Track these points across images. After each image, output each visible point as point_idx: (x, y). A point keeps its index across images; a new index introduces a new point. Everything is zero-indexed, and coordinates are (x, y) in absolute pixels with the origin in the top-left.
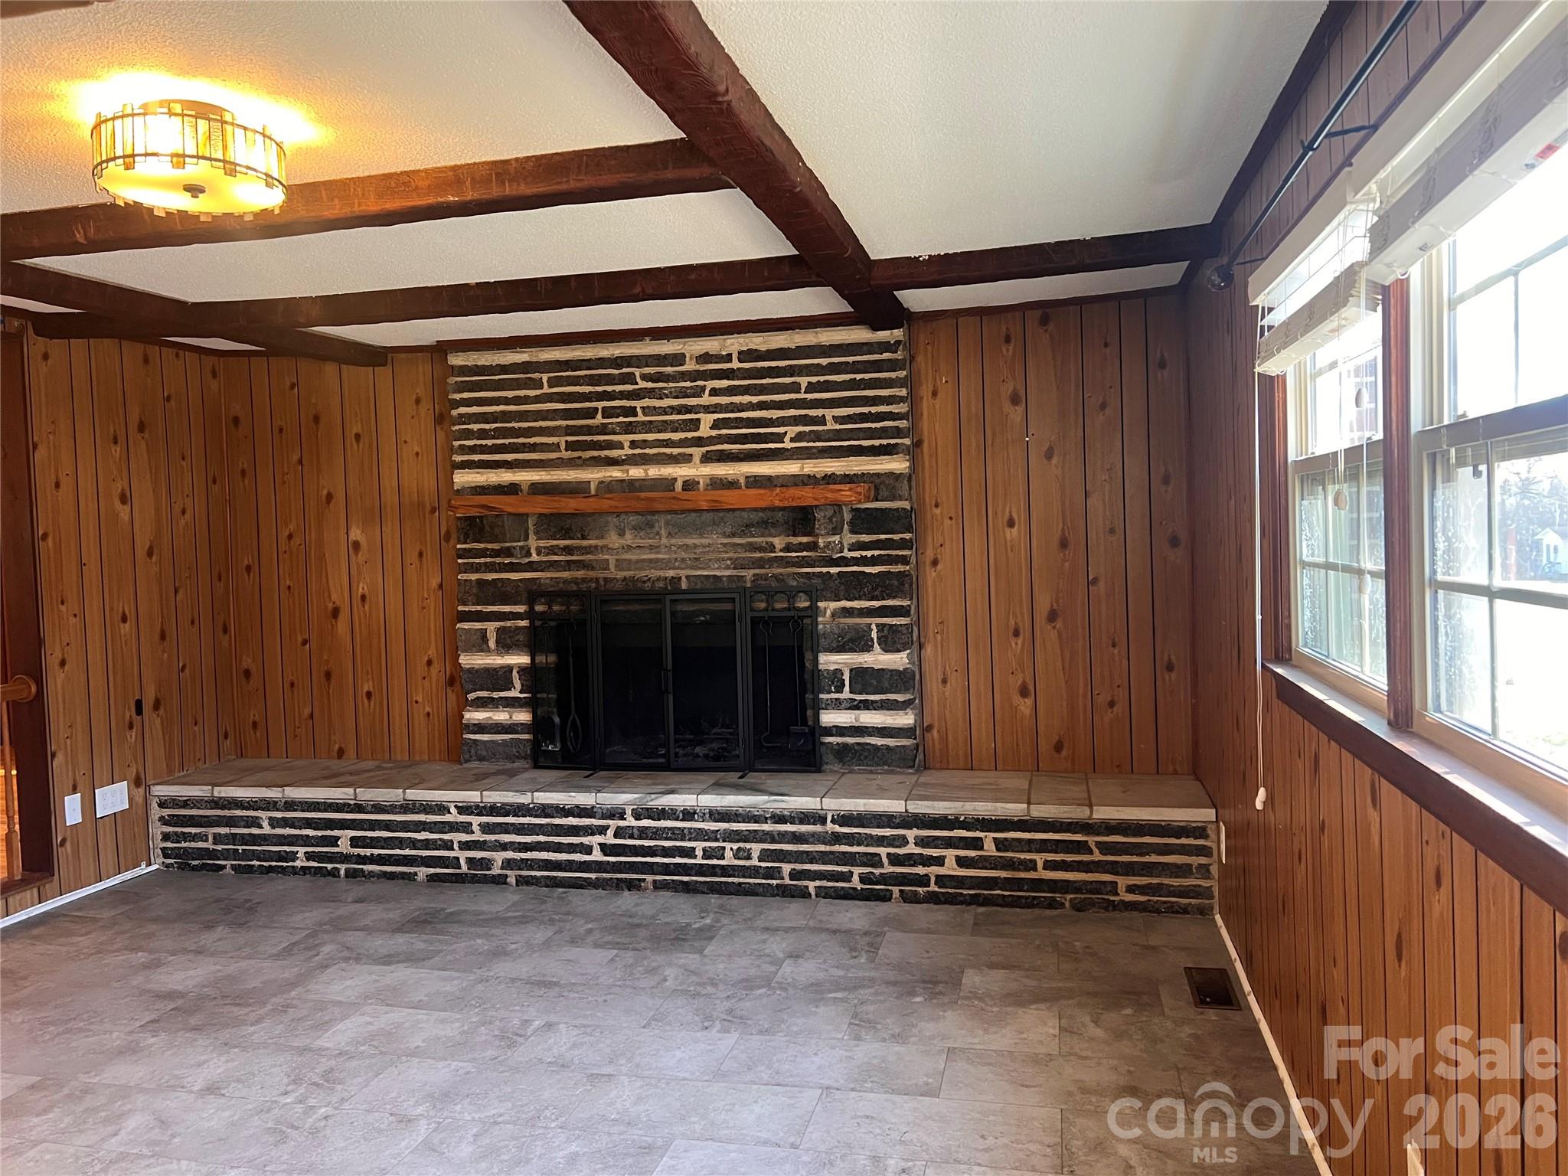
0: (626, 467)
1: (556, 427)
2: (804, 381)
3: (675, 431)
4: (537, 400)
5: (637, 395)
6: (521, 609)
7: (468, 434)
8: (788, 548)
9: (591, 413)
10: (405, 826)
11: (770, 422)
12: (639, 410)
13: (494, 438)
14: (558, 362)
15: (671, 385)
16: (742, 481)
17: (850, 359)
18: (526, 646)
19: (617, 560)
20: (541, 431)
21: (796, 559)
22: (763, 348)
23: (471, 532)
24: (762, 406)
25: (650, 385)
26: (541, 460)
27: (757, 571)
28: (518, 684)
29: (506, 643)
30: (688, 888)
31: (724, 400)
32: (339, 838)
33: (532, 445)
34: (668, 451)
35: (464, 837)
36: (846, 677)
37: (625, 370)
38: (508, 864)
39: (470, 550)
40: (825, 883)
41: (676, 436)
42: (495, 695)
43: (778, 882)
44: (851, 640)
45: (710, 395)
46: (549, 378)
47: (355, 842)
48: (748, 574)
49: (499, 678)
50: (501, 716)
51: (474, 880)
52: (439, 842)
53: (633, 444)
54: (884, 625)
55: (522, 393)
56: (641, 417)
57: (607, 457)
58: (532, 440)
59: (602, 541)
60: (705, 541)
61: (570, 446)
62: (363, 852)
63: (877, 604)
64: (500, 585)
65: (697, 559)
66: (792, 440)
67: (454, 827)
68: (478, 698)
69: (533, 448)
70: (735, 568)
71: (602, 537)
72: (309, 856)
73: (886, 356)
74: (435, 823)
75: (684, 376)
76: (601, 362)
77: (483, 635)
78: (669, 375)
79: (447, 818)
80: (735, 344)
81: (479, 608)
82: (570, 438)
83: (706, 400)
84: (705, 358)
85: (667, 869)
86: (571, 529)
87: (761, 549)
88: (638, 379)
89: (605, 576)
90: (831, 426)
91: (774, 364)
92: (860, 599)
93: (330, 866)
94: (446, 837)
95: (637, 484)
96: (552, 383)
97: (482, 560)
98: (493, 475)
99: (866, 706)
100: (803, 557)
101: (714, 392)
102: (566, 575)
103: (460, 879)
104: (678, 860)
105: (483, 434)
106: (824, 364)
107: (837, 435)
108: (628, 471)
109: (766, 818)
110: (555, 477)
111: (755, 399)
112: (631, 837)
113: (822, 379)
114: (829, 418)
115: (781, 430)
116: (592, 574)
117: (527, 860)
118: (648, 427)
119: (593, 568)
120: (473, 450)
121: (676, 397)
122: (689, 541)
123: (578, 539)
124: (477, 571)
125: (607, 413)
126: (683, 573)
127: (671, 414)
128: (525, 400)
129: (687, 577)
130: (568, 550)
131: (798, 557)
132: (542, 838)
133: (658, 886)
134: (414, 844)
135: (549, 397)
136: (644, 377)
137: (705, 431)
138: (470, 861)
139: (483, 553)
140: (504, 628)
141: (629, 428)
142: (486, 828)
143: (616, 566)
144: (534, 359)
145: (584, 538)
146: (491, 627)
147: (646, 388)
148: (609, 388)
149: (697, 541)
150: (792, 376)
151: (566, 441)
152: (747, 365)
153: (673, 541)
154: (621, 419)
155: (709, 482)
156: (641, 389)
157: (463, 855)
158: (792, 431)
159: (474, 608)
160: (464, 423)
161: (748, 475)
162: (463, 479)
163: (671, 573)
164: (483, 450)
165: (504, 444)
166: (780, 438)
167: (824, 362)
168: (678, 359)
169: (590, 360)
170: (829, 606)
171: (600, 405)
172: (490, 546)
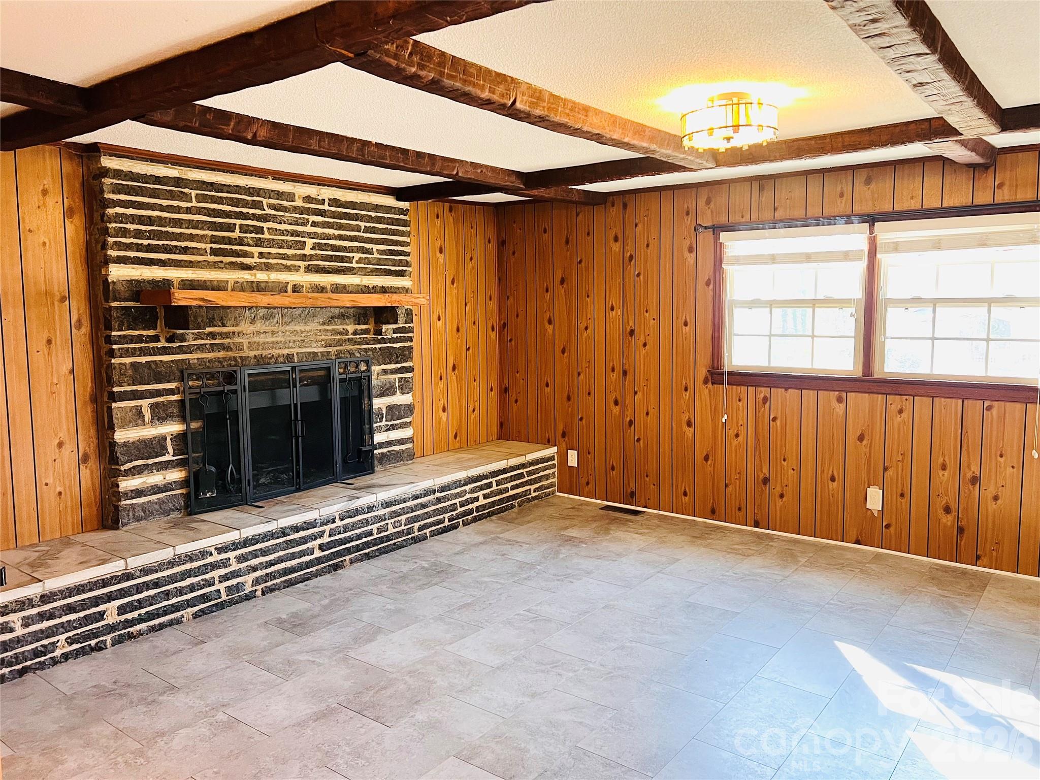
0: (254, 272)
1: (204, 235)
2: (363, 225)
3: (290, 248)
4: (188, 211)
5: (265, 218)
6: (172, 385)
7: (125, 233)
8: (355, 333)
9: (230, 228)
10: (172, 579)
11: (344, 249)
12: (265, 229)
13: (149, 238)
14: (204, 182)
15: (287, 214)
16: (329, 287)
17: (386, 216)
18: (178, 416)
19: (249, 342)
20: (191, 238)
21: (359, 340)
22: (343, 199)
23: (125, 321)
24: (341, 238)
25: (273, 212)
26: (191, 262)
27: (338, 348)
28: (170, 449)
29: (160, 414)
30: (368, 557)
31: (319, 230)
32: (104, 612)
33: (183, 248)
34: (284, 262)
35: (223, 571)
36: (384, 412)
37: (255, 198)
38: (256, 582)
39: (125, 336)
40: (434, 528)
41: (290, 252)
42: (150, 462)
43: (412, 535)
44: (387, 389)
45: (311, 226)
46: (197, 194)
47: (122, 610)
48: (333, 350)
49: (153, 447)
50: (156, 479)
51: (232, 603)
52: (202, 583)
53: (261, 255)
54: (402, 378)
55: (175, 203)
56: (266, 235)
57: (242, 263)
58: (183, 244)
59: (237, 328)
60: (308, 328)
61: (214, 252)
62: (129, 616)
63: (399, 366)
64: (153, 366)
65: (303, 341)
66: (357, 262)
67: (214, 566)
68: (134, 467)
69: (185, 250)
70: (326, 347)
71: (237, 325)
72: (71, 641)
73: (402, 217)
74: (199, 568)
75: (296, 209)
76: (238, 189)
77: (139, 412)
78: (286, 207)
79: (210, 560)
80: (327, 193)
81: (134, 388)
82: (215, 246)
83: (309, 229)
84: (308, 199)
85: (358, 548)
86: (214, 319)
87: (340, 333)
88: (265, 207)
89: (240, 355)
90: (376, 255)
91: (348, 211)
92: (390, 363)
93: (93, 642)
94: (207, 576)
95: (263, 285)
96: (200, 198)
97: (137, 345)
98: (147, 270)
99: (393, 427)
100: (364, 338)
101: (314, 224)
102: (210, 355)
103: (221, 606)
104: (364, 540)
105: (138, 234)
106: (373, 216)
107: (379, 262)
108: (255, 275)
109: (409, 498)
110: (200, 276)
111: (337, 232)
112: (340, 533)
113: (372, 225)
114: (375, 250)
115: (351, 255)
116: (230, 354)
117: (271, 573)
118: (272, 243)
119: (231, 350)
120: (128, 247)
121: (290, 224)
122: (298, 328)
123: (219, 326)
124: (133, 355)
125: (244, 229)
126: (294, 351)
127: (287, 235)
128: (178, 210)
129: (297, 354)
130: (212, 335)
131: (360, 338)
132: (281, 553)
133: (352, 562)
134: (180, 592)
135: (199, 211)
136: (271, 206)
137: (307, 251)
138: (229, 589)
139: (140, 339)
140: (157, 403)
141: (259, 243)
142: (241, 559)
143: (249, 348)
144: (184, 177)
145: (224, 325)
146: (145, 403)
147: (270, 214)
148: (245, 210)
149: (303, 328)
150: (356, 220)
151: (211, 248)
152: (333, 209)
153: (288, 328)
154: (253, 235)
155: (309, 286)
156: (267, 214)
157: (222, 587)
158: (357, 256)
159: (129, 388)
160: (121, 222)
161: (333, 283)
162: (119, 273)
163: (286, 351)
164: (139, 248)
165: (158, 245)
166: (350, 260)
167: (373, 214)
168: (291, 197)
169: (229, 186)
170: (376, 369)
171: (238, 222)
172: (144, 333)
